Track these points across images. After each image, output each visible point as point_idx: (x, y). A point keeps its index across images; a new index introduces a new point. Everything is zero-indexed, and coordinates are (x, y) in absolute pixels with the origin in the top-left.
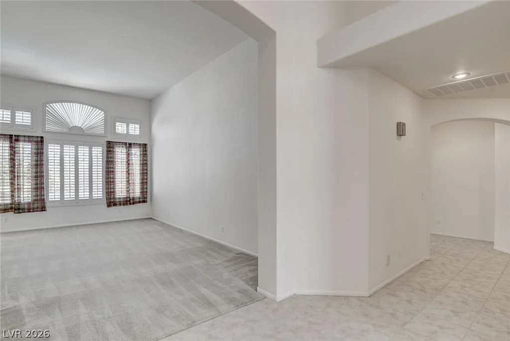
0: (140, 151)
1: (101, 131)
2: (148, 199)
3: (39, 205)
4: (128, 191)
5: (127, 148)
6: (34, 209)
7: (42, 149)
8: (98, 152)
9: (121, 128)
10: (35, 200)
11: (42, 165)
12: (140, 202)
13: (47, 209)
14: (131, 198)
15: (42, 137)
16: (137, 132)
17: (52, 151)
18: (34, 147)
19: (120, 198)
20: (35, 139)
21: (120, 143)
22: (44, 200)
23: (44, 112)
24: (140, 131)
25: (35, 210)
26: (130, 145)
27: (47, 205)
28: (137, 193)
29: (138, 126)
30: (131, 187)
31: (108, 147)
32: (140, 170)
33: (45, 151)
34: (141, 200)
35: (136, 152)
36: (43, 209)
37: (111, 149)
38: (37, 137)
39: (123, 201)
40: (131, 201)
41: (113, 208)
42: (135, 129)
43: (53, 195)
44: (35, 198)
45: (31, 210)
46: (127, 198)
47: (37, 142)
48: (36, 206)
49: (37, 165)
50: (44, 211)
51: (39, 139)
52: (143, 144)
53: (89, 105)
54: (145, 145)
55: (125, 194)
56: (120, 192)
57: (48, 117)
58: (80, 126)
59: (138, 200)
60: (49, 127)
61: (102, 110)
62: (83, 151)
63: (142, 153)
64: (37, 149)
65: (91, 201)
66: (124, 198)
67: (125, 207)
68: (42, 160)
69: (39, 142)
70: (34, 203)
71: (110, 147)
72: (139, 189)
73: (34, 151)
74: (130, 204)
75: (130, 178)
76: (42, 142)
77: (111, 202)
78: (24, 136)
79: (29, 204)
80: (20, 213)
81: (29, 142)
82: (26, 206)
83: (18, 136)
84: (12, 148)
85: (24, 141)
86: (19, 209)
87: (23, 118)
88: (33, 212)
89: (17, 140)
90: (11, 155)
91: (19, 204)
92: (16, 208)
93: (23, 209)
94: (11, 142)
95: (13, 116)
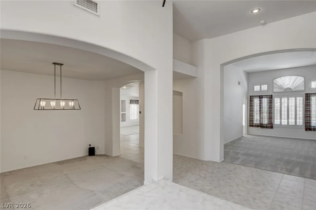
1: (302, 88)
3: (270, 126)
6: (268, 127)
7: (272, 100)
8: (300, 100)
9: (314, 85)
11: (272, 108)
13: (274, 127)
15: (272, 95)
17: (277, 101)
18: (269, 100)
19: (314, 126)
20: (269, 96)
21: (314, 93)
22: (272, 123)
23: (273, 84)
27: (274, 126)
31: (306, 97)
33: (273, 101)
36: (272, 127)
37: (308, 98)
38: (270, 95)
41: (309, 132)
43: (277, 121)
44: (269, 122)
47: (270, 97)
48: (269, 126)
49: (270, 108)
56: (314, 123)
58: (290, 87)
60: (275, 90)
61: (303, 77)
62: (292, 100)
65: (296, 126)
68: (271, 106)
73: (269, 102)
76: (272, 97)
77: (308, 128)
78: (265, 96)
79: (266, 124)
80: (262, 128)
81: (266, 98)
82: (265, 126)
83: (262, 96)
84: (260, 101)
85: (265, 98)
86: (262, 126)
87: (265, 87)
88: (268, 128)
89: (262, 98)
90: (260, 104)
91: (262, 124)
92: (261, 126)
93: (264, 126)
94: (260, 99)
95: (261, 87)
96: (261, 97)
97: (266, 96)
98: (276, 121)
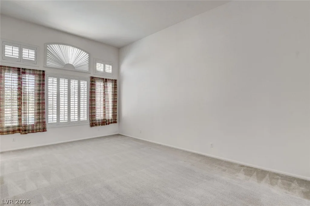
0: (112, 85)
1: (86, 68)
2: (118, 121)
3: (41, 126)
4: (104, 115)
5: (104, 83)
6: (36, 130)
7: (44, 81)
8: (85, 85)
9: (100, 67)
10: (37, 123)
11: (44, 94)
12: (112, 123)
13: (47, 129)
14: (107, 120)
15: (44, 71)
16: (110, 71)
17: (51, 83)
18: (37, 78)
19: (99, 120)
20: (38, 73)
21: (99, 78)
22: (45, 122)
23: (46, 51)
24: (112, 70)
25: (38, 131)
26: (106, 81)
27: (47, 127)
28: (110, 116)
29: (111, 67)
30: (106, 112)
31: (92, 81)
32: (112, 99)
34: (113, 121)
35: (110, 85)
36: (44, 130)
37: (94, 83)
38: (40, 71)
39: (101, 122)
40: (107, 122)
41: (94, 128)
42: (109, 69)
43: (51, 118)
44: (37, 121)
45: (35, 131)
46: (104, 119)
47: (39, 75)
48: (38, 127)
49: (39, 94)
50: (45, 131)
51: (42, 73)
52: (114, 80)
53: (78, 48)
54: (116, 80)
55: (102, 117)
56: (99, 116)
57: (49, 55)
58: (72, 64)
59: (110, 121)
60: (50, 63)
61: (87, 53)
62: (74, 83)
63: (113, 86)
64: (40, 81)
65: (79, 122)
66: (101, 120)
67: (103, 126)
68: (44, 90)
69: (41, 75)
70: (36, 125)
71: (93, 81)
72: (111, 113)
74: (106, 124)
75: (106, 104)
76: (44, 75)
77: (93, 123)
78: (30, 70)
79: (33, 126)
80: (26, 134)
81: (34, 74)
82: (30, 128)
83: (25, 69)
84: (20, 79)
85: (30, 74)
86: (25, 130)
87: (29, 54)
88: (36, 132)
89: (24, 73)
90: (19, 84)
91: (25, 126)
92: (23, 130)
93: (29, 130)
94: (19, 74)
95: (21, 53)
96: (21, 71)
97: (34, 72)
98: (50, 116)
